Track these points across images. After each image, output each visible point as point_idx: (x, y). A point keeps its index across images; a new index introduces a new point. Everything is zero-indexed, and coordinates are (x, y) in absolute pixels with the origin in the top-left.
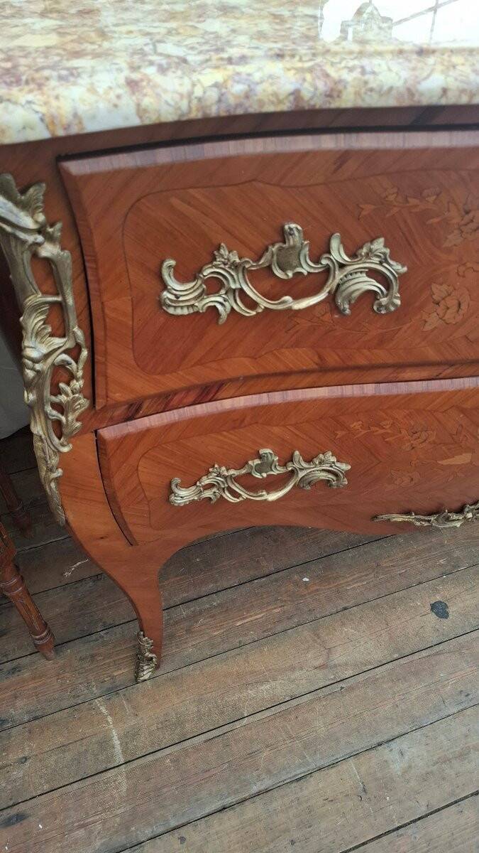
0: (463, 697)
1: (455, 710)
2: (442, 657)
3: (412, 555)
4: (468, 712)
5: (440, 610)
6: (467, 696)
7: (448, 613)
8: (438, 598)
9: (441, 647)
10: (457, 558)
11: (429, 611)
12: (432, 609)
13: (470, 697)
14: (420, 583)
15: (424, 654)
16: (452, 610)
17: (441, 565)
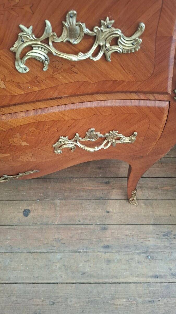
0: (9, 248)
1: (3, 251)
2: (13, 231)
3: (33, 188)
4: (7, 254)
5: (26, 213)
6: (11, 248)
7: (28, 215)
8: (29, 208)
9: (16, 227)
10: (49, 195)
11: (22, 212)
12: (23, 212)
13: (12, 249)
14: (27, 200)
15: (8, 227)
16: (31, 215)
17: (40, 196)
